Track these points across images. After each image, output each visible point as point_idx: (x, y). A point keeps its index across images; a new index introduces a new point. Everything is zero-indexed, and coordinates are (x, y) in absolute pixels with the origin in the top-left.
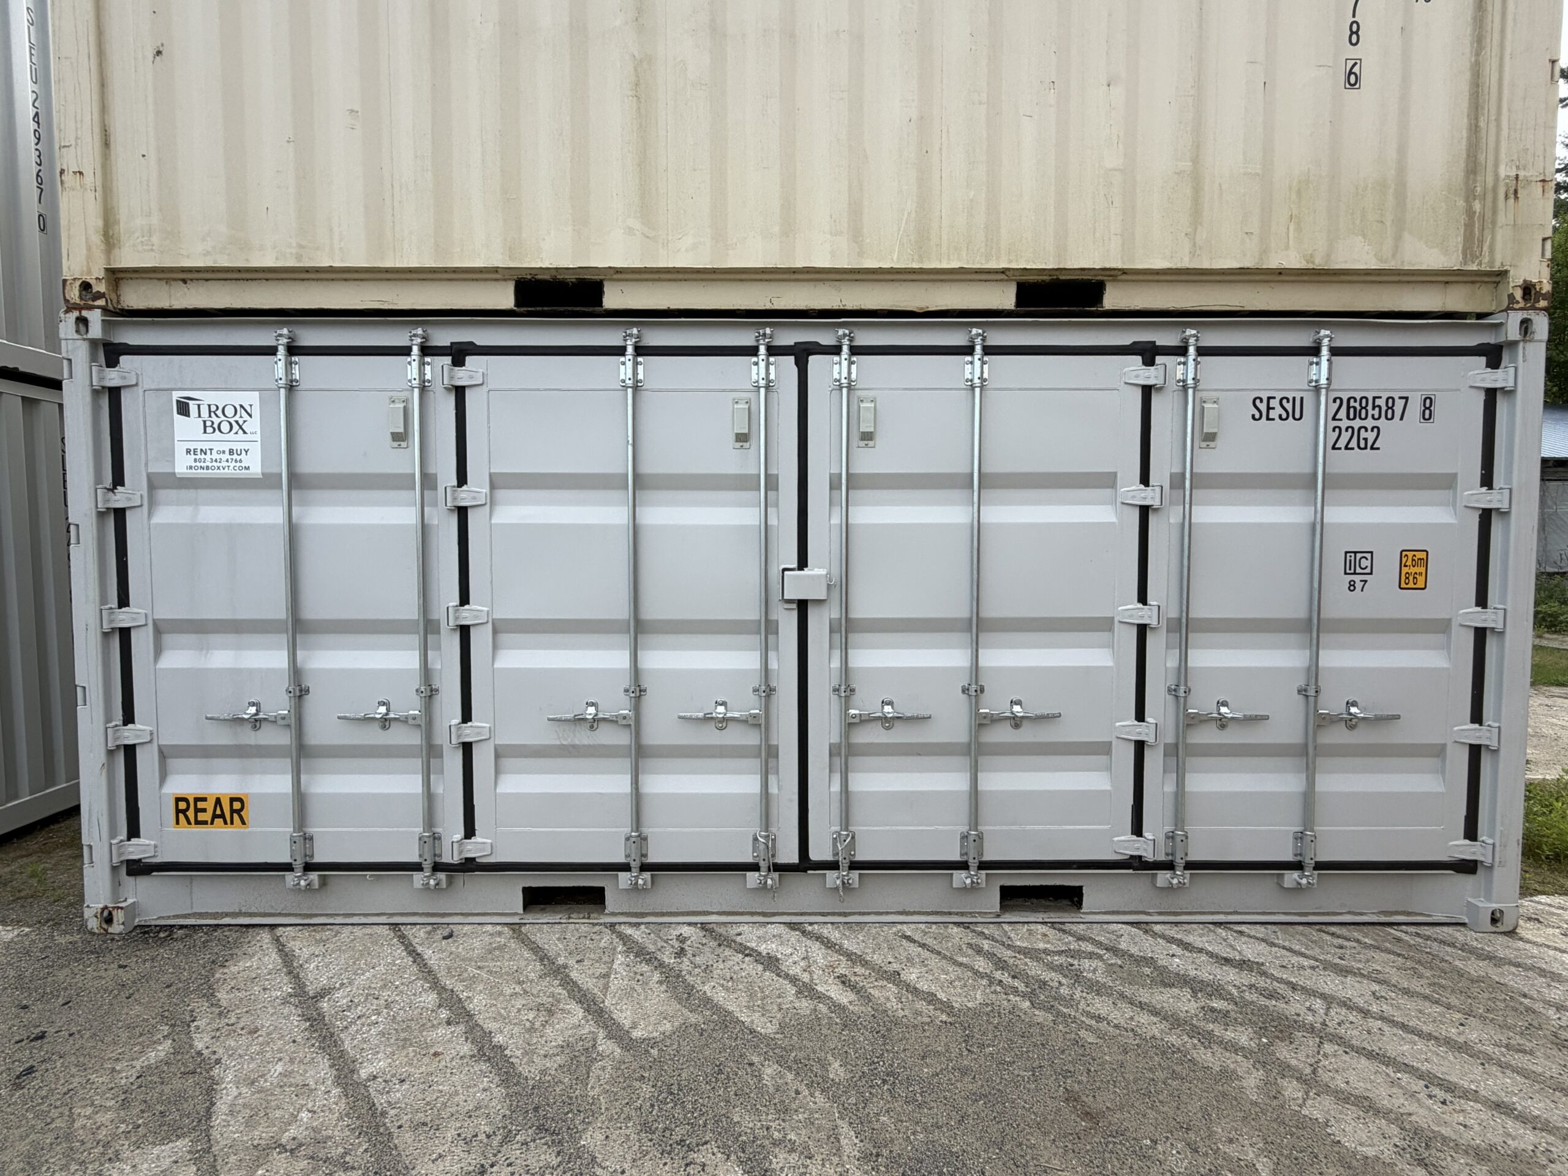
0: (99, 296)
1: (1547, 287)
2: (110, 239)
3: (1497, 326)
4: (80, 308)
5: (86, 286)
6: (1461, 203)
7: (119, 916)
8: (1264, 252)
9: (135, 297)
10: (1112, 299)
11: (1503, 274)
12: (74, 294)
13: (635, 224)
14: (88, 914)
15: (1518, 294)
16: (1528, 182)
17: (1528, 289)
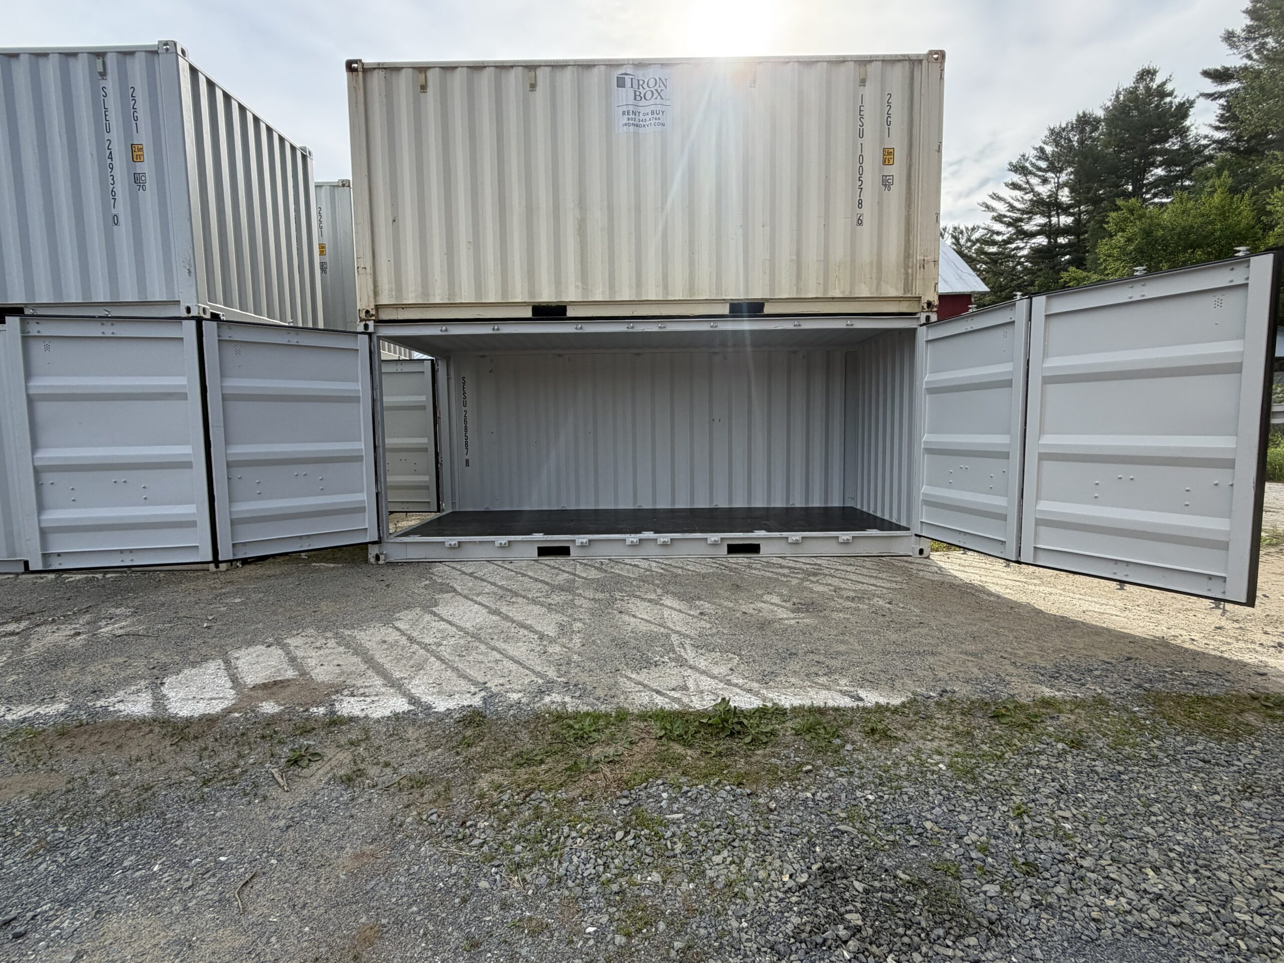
0: (372, 315)
1: (936, 303)
2: (376, 293)
3: (919, 318)
4: (365, 320)
5: (367, 312)
6: (902, 270)
7: (382, 557)
8: (826, 290)
9: (385, 315)
10: (767, 310)
11: (920, 297)
12: (363, 315)
13: (579, 284)
14: (370, 556)
15: (925, 306)
16: (928, 262)
17: (929, 304)
